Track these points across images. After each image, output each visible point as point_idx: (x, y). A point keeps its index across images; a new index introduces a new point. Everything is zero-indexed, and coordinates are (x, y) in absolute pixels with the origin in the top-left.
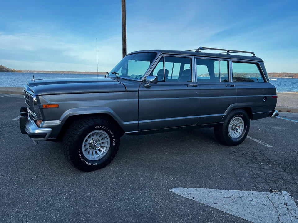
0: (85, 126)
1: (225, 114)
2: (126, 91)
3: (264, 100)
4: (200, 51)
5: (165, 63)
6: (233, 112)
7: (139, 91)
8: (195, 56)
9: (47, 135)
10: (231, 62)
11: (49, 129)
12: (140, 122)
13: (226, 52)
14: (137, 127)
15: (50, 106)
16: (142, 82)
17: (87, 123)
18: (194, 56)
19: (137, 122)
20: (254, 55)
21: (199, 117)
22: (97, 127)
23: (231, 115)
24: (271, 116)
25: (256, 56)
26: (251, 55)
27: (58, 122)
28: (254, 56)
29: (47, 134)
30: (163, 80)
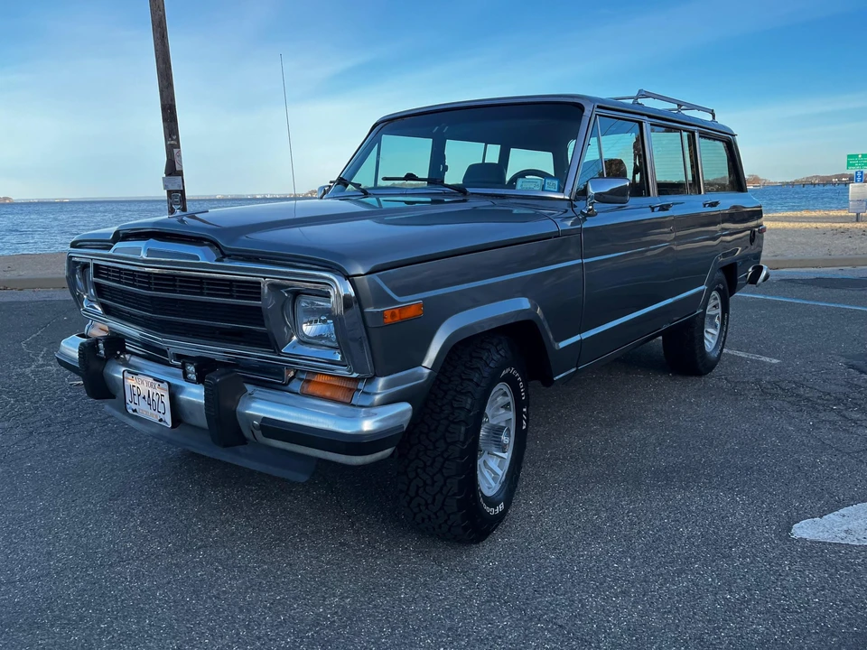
1: (706, 286)
2: (559, 234)
4: (640, 101)
5: (602, 138)
7: (581, 231)
8: (648, 116)
10: (698, 135)
13: (676, 106)
14: (577, 354)
15: (402, 314)
16: (570, 200)
18: (646, 118)
20: (714, 116)
22: (504, 372)
24: (755, 283)
26: (708, 117)
27: (418, 375)
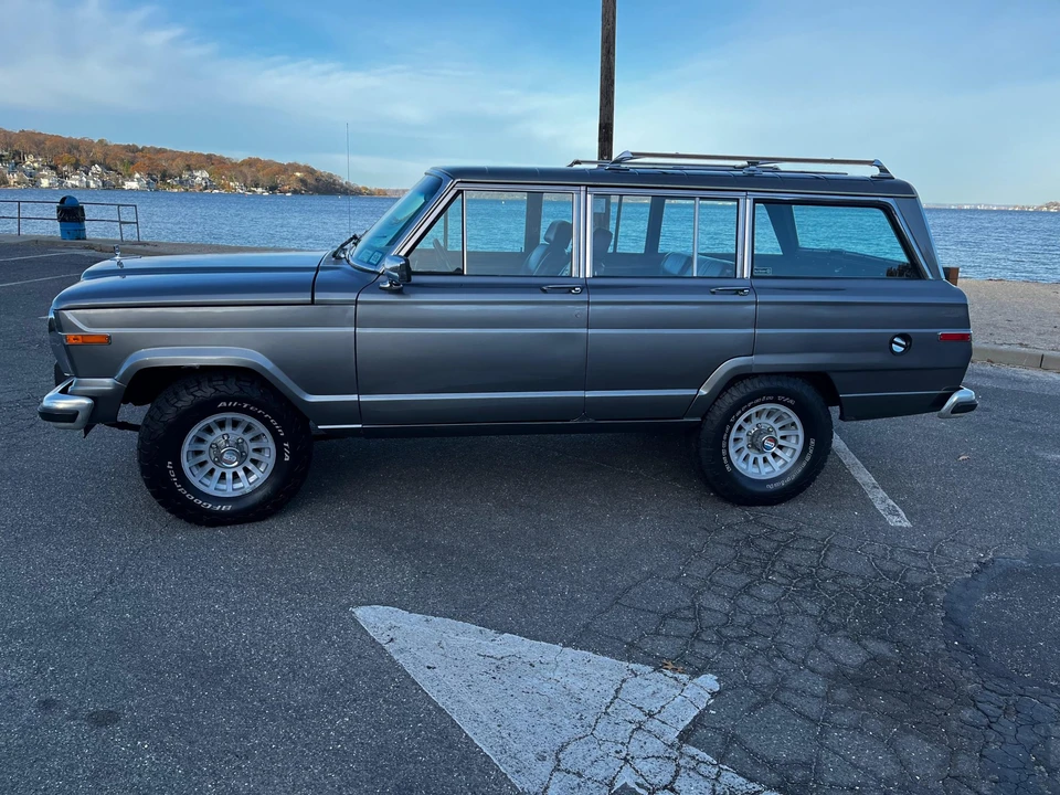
0: (186, 401)
1: (703, 392)
2: (312, 303)
3: (897, 349)
6: (746, 386)
7: (356, 303)
8: (587, 186)
9: (80, 417)
10: (749, 203)
11: (86, 401)
12: (363, 398)
14: (355, 412)
15: (86, 340)
16: (380, 275)
17: (192, 390)
18: (583, 188)
19: (354, 398)
20: (883, 170)
21: (589, 394)
22: (225, 404)
23: (735, 394)
24: (937, 411)
25: (893, 173)
26: (871, 172)
27: (106, 384)
28: (884, 175)
29: (78, 412)
30: (458, 269)
